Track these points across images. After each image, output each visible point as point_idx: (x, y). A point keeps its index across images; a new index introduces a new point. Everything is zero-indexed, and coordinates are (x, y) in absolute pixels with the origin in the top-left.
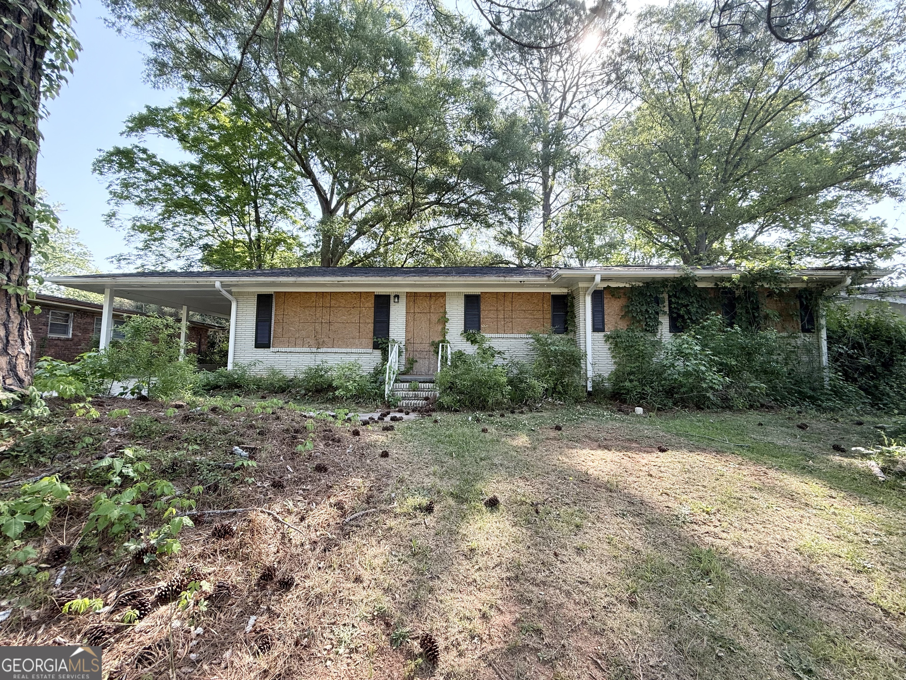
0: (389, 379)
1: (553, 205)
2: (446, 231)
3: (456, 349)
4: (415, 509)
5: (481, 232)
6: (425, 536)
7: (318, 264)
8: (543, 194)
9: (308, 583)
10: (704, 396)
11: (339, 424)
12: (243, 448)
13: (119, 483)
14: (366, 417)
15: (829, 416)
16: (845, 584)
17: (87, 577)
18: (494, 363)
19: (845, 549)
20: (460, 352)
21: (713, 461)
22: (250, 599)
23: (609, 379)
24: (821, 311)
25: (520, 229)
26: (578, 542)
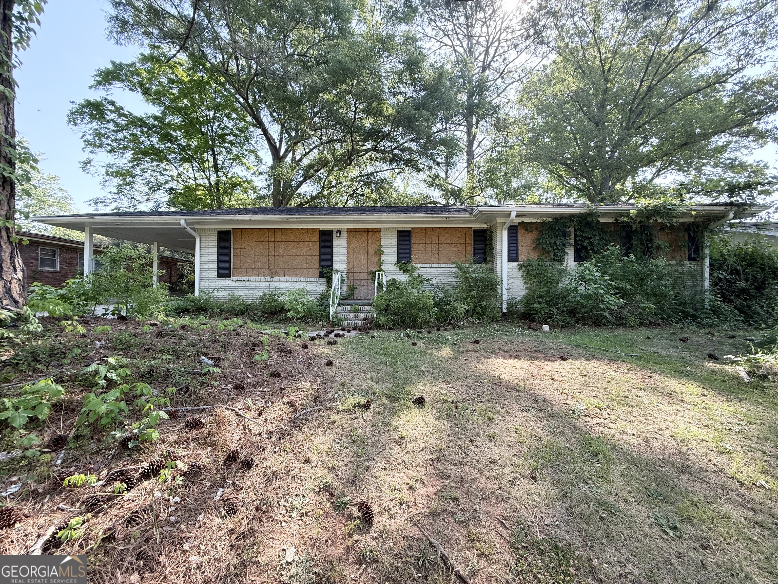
0: (333, 302)
1: (476, 151)
2: (382, 175)
3: (390, 278)
4: (355, 406)
5: (412, 177)
6: (363, 427)
7: (270, 205)
8: (467, 141)
9: (266, 463)
10: (602, 315)
11: (290, 339)
12: (209, 358)
13: (105, 385)
14: (314, 334)
15: (707, 331)
16: (709, 463)
17: (82, 459)
18: (423, 289)
19: (711, 435)
20: (394, 279)
21: (606, 367)
22: (218, 475)
23: (521, 302)
24: (706, 242)
25: (446, 173)
26: (490, 431)
